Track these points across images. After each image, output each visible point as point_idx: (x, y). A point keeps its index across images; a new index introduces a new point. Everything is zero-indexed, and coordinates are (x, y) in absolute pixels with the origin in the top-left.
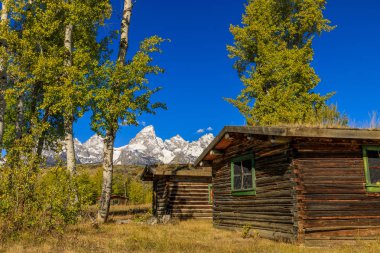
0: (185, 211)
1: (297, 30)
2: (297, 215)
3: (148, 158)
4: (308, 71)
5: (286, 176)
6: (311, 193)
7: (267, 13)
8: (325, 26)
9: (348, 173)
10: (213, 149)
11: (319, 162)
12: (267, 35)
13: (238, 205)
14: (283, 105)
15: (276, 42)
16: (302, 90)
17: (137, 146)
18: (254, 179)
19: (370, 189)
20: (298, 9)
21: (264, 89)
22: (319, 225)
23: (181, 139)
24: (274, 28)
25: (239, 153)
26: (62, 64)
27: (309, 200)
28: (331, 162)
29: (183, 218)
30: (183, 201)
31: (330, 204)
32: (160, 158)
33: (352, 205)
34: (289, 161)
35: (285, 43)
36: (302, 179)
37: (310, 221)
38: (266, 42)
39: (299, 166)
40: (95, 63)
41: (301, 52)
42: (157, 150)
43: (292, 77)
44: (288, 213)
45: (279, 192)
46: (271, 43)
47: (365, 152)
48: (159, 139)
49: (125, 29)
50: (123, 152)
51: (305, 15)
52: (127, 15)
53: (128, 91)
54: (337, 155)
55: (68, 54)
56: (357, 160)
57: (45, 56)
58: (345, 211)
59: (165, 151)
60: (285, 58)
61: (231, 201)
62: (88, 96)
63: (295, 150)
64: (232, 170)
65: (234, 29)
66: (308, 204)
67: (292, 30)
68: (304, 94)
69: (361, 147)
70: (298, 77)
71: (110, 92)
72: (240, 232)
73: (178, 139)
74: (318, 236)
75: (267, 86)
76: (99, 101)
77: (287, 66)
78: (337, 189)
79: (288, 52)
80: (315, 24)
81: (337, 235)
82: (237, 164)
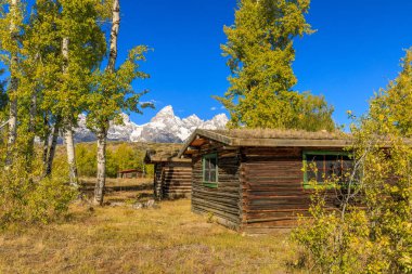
0: (178, 192)
1: (281, 32)
2: (242, 208)
3: (167, 135)
4: (287, 72)
5: (237, 176)
6: (255, 190)
7: (254, 18)
8: (307, 29)
9: (288, 173)
10: (190, 146)
11: (263, 165)
12: (252, 39)
13: (207, 195)
14: (263, 102)
15: (261, 44)
16: (281, 89)
17: (157, 124)
18: (217, 175)
19: (307, 187)
20: (283, 14)
21: (249, 87)
22: (259, 217)
23: (197, 118)
24: (260, 31)
25: (209, 152)
26: (60, 70)
27: (252, 197)
28: (274, 165)
29: (176, 198)
30: (177, 184)
31: (272, 200)
32: (179, 135)
33: (290, 200)
34: (238, 164)
35: (270, 45)
36: (248, 180)
37: (252, 214)
38: (251, 44)
39: (246, 168)
40: (87, 71)
41: (282, 54)
42: (175, 128)
43: (274, 77)
44: (235, 206)
45: (232, 189)
46: (256, 45)
47: (304, 156)
48: (177, 118)
49: (114, 41)
50: (145, 129)
51: (288, 20)
52: (115, 27)
53: (114, 97)
54: (279, 159)
55: (66, 61)
56: (298, 163)
57: (44, 63)
58: (283, 205)
59: (182, 129)
60: (268, 60)
61: (202, 190)
62: (82, 100)
63: (243, 156)
64: (204, 165)
65: (227, 30)
66: (252, 200)
67: (277, 33)
68: (283, 92)
69: (301, 152)
70: (278, 77)
71: (101, 96)
72: (206, 216)
73: (194, 118)
74: (259, 225)
75: (252, 84)
76: (90, 104)
77: (269, 67)
78: (277, 188)
79: (271, 54)
80: (297, 28)
81: (275, 224)
82: (207, 160)
